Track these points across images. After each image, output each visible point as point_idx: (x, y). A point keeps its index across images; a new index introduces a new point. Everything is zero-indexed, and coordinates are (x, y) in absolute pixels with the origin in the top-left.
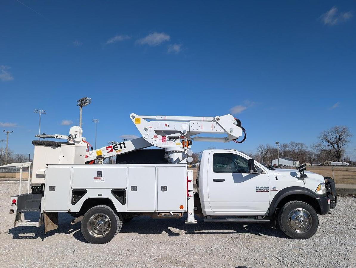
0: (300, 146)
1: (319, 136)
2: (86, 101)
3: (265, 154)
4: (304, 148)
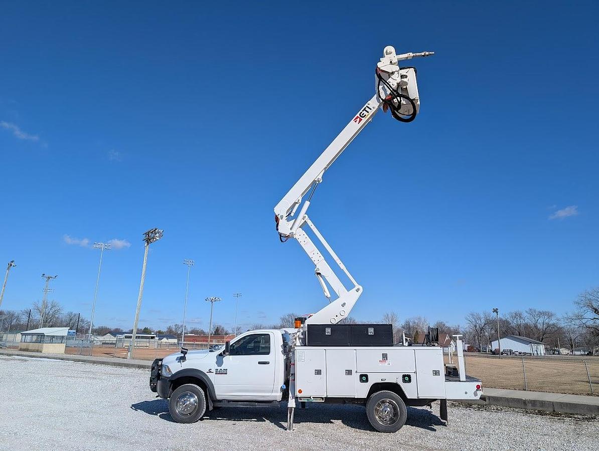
0: (546, 317)
1: (576, 301)
2: (156, 234)
3: (482, 329)
4: (553, 321)
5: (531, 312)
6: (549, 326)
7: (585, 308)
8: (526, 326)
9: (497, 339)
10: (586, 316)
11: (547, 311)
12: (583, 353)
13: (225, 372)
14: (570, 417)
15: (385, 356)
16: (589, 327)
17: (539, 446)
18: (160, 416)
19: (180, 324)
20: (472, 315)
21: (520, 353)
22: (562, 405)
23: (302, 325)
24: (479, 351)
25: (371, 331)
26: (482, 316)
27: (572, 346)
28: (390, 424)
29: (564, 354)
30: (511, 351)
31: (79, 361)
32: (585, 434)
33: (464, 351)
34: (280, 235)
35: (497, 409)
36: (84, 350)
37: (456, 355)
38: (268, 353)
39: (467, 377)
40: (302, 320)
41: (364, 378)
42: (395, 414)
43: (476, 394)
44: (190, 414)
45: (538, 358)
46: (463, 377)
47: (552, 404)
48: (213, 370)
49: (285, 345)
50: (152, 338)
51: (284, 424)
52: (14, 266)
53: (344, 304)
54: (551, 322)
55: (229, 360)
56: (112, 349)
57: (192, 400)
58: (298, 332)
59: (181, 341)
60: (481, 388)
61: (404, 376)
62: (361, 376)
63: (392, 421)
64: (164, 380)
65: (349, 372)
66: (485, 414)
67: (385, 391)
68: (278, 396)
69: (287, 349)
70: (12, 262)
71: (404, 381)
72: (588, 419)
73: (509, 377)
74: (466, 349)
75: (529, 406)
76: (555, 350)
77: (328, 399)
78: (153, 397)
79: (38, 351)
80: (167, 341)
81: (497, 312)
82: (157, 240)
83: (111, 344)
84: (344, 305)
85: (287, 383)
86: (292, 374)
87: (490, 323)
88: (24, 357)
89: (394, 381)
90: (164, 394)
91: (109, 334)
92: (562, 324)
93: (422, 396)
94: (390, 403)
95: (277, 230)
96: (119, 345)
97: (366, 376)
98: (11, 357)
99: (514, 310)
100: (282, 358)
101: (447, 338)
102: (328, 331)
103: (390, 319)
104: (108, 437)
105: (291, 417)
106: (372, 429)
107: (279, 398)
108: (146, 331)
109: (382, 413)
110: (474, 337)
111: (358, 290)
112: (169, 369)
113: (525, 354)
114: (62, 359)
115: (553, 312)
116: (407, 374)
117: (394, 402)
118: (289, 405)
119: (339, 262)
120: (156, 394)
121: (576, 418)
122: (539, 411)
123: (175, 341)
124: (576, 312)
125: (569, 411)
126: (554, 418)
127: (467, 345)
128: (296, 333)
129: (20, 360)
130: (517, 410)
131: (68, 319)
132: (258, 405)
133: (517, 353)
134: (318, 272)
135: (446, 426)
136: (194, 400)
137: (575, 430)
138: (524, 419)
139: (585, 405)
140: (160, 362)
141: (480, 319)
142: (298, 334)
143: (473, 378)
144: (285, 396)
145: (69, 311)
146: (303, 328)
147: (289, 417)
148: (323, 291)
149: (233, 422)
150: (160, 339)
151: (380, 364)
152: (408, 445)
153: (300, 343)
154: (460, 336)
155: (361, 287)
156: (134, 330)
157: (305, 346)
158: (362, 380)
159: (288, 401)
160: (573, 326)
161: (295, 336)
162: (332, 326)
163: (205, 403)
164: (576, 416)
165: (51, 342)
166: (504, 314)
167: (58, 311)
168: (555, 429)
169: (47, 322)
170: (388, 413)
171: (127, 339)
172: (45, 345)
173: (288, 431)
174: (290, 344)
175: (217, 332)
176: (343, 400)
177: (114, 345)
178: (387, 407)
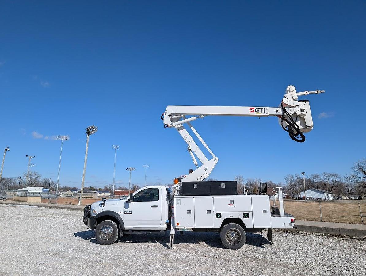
0: (334, 177)
1: (353, 167)
2: (93, 129)
3: (294, 185)
4: (338, 179)
5: (325, 174)
6: (335, 182)
7: (358, 171)
8: (322, 183)
9: (304, 191)
10: (359, 176)
11: (334, 173)
12: (355, 198)
13: (130, 213)
14: (350, 238)
15: (232, 202)
16: (360, 183)
17: (331, 257)
18: (91, 241)
19: (112, 184)
20: (289, 176)
21: (317, 199)
22: (345, 230)
23: (179, 183)
24: (293, 198)
25: (223, 186)
26: (295, 177)
27: (349, 194)
28: (235, 244)
29: (345, 199)
30: (312, 198)
31: (48, 207)
32: (361, 249)
33: (284, 198)
35: (304, 233)
36: (52, 200)
37: (278, 200)
38: (157, 200)
39: (285, 214)
40: (179, 179)
41: (219, 215)
42: (239, 238)
43: (290, 225)
44: (108, 239)
45: (329, 201)
46: (282, 214)
47: (339, 230)
48: (123, 212)
49: (168, 195)
50: (95, 193)
51: (168, 245)
52: (8, 150)
54: (337, 180)
55: (133, 205)
56: (70, 200)
57: (109, 230)
58: (176, 187)
59: (112, 194)
60: (294, 221)
61: (244, 214)
62: (217, 214)
63: (237, 242)
64: (92, 218)
65: (209, 212)
66: (296, 236)
67: (232, 223)
68: (164, 227)
69: (170, 198)
70: (7, 148)
71: (245, 217)
72: (362, 239)
73: (311, 213)
74: (285, 197)
75: (324, 231)
76: (339, 197)
77: (195, 229)
78: (86, 228)
79: (24, 201)
80: (105, 195)
81: (304, 175)
82: (94, 133)
83: (70, 196)
84: (206, 169)
85: (170, 219)
86: (173, 213)
87: (300, 181)
88: (15, 205)
89: (238, 217)
90: (92, 227)
91: (69, 191)
92: (343, 181)
93: (256, 226)
94: (235, 231)
96: (75, 197)
97: (220, 214)
98: (7, 205)
100: (166, 203)
101: (273, 191)
102: (196, 186)
103: (239, 180)
104: (55, 255)
105: (172, 240)
106: (224, 247)
107: (165, 229)
108: (91, 188)
109: (230, 237)
110: (290, 189)
111: (215, 160)
112: (95, 211)
113: (321, 199)
114: (38, 206)
115: (338, 174)
116: (246, 212)
117: (238, 230)
118: (171, 233)
119: (203, 142)
122: (330, 234)
123: (109, 194)
124: (353, 174)
125: (350, 234)
126: (340, 238)
127: (285, 195)
129: (12, 207)
130: (316, 234)
131: (44, 182)
132: (151, 233)
134: (190, 149)
135: (271, 244)
136: (111, 231)
137: (354, 246)
138: (321, 239)
139: (360, 230)
140: (89, 207)
141: (293, 179)
142: (177, 188)
143: (289, 215)
144: (169, 227)
145: (45, 177)
146: (180, 184)
147: (171, 240)
148: (193, 161)
149: (136, 244)
150: (100, 193)
151: (229, 206)
152: (246, 257)
153: (178, 194)
154: (281, 188)
155: (217, 158)
156: (82, 188)
157: (181, 195)
158: (218, 216)
159: (170, 230)
160: (350, 182)
161: (175, 189)
162: (198, 183)
163: (118, 232)
164: (354, 237)
165: (33, 196)
166: (308, 176)
167: (38, 177)
168: (341, 245)
169: (33, 184)
170: (234, 237)
171: (79, 194)
172: (29, 198)
173: (170, 249)
174: (171, 194)
175: (135, 189)
176: (206, 229)
177: (72, 197)
178: (233, 233)
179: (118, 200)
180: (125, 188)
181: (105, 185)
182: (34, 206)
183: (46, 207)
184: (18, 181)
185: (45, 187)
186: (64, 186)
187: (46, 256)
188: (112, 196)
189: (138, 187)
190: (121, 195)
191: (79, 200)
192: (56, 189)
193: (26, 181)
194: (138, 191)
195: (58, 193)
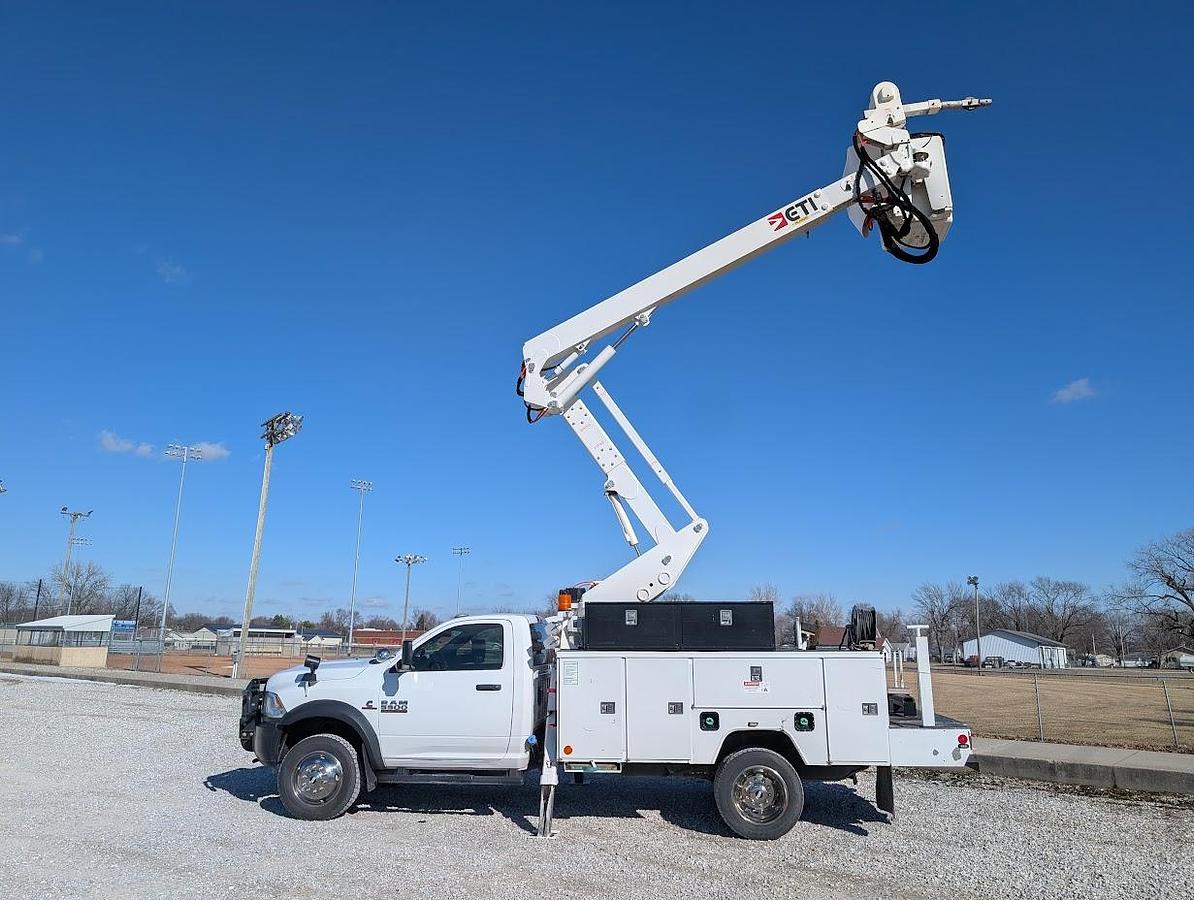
0: (1070, 593)
1: (1132, 562)
2: (287, 424)
3: (945, 617)
4: (1084, 601)
5: (1041, 584)
6: (1075, 610)
7: (1148, 576)
8: (1032, 612)
9: (974, 636)
10: (1150, 591)
11: (1072, 581)
12: (1139, 663)
13: (401, 708)
14: (1152, 801)
15: (756, 673)
16: (1155, 614)
17: (1098, 872)
18: (263, 805)
20: (926, 589)
21: (1018, 664)
22: (1133, 774)
23: (574, 605)
24: (940, 660)
25: (726, 617)
26: (945, 591)
27: (1119, 650)
28: (766, 820)
29: (1104, 665)
30: (1000, 660)
31: (126, 682)
34: (529, 408)
36: (144, 661)
38: (499, 666)
39: (938, 718)
40: (575, 594)
41: (709, 721)
42: (779, 799)
43: (956, 756)
44: (324, 799)
45: (1055, 673)
46: (928, 717)
47: (1112, 772)
48: (377, 704)
49: (537, 648)
50: (289, 635)
51: (534, 820)
53: (668, 559)
54: (1081, 604)
55: (413, 682)
56: (207, 658)
57: (329, 769)
58: (565, 619)
59: (348, 641)
60: (968, 743)
61: (798, 716)
62: (704, 716)
63: (773, 815)
64: (270, 725)
65: (677, 708)
66: (969, 793)
67: (754, 749)
68: (520, 759)
69: (542, 659)
71: (799, 727)
72: (1190, 805)
73: (1001, 711)
75: (1062, 777)
76: (1086, 658)
77: (629, 767)
78: (247, 760)
79: (51, 663)
80: (323, 642)
81: (976, 584)
82: (289, 437)
83: (205, 648)
84: (666, 561)
85: (539, 731)
86: (551, 712)
87: (962, 605)
88: (16, 676)
89: (776, 728)
90: (269, 755)
91: (205, 629)
92: (1102, 608)
93: (838, 760)
94: (767, 774)
95: (521, 394)
96: (222, 649)
97: (715, 716)
99: (1007, 581)
100: (529, 676)
102: (631, 617)
103: (764, 599)
105: (547, 805)
106: (727, 831)
107: (523, 765)
108: (278, 622)
109: (749, 797)
111: (697, 529)
112: (279, 701)
113: (1028, 665)
114: (92, 679)
115: (1086, 584)
116: (804, 711)
117: (775, 772)
118: (544, 781)
119: (657, 467)
120: (252, 755)
121: (1163, 802)
122: (1083, 788)
123: (337, 641)
124: (1131, 583)
125: (1147, 787)
126: (1116, 801)
128: (561, 622)
130: (1035, 785)
131: (121, 599)
132: (475, 781)
133: (1014, 664)
134: (612, 489)
135: (888, 822)
136: (335, 771)
137: (1169, 829)
138: (1055, 805)
140: (262, 686)
141: (941, 597)
142: (565, 623)
143: (951, 720)
144: (536, 760)
145: (124, 583)
146: (576, 612)
147: (542, 806)
148: (622, 531)
149: (421, 816)
150: (307, 639)
151: (747, 690)
152: (806, 869)
153: (570, 644)
154: (922, 626)
155: (704, 523)
156: (245, 621)
157: (580, 649)
158: (706, 724)
159: (541, 769)
160: (1124, 611)
161: (559, 628)
162: (639, 606)
163: (358, 775)
164: (1164, 798)
165: (79, 644)
166: (989, 588)
167: (102, 583)
168: (1125, 827)
169: (81, 605)
170: (762, 795)
171: (235, 639)
172: (65, 651)
173: (540, 837)
174: (547, 646)
175: (422, 625)
176: (664, 768)
177: (211, 651)
178: (759, 784)
179: (362, 664)
180: (392, 621)
181: (323, 611)
182: (80, 678)
183: (119, 681)
184: (34, 594)
185: (121, 615)
186: (189, 612)
187: (99, 862)
188: (347, 647)
189: (433, 618)
190: (377, 645)
191: (233, 659)
192: (158, 622)
193: (60, 595)
194: (431, 631)
195: (166, 634)
